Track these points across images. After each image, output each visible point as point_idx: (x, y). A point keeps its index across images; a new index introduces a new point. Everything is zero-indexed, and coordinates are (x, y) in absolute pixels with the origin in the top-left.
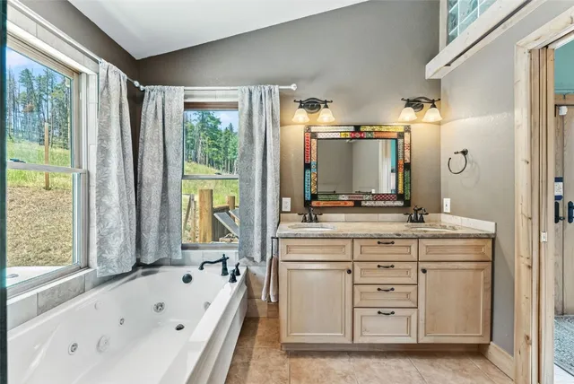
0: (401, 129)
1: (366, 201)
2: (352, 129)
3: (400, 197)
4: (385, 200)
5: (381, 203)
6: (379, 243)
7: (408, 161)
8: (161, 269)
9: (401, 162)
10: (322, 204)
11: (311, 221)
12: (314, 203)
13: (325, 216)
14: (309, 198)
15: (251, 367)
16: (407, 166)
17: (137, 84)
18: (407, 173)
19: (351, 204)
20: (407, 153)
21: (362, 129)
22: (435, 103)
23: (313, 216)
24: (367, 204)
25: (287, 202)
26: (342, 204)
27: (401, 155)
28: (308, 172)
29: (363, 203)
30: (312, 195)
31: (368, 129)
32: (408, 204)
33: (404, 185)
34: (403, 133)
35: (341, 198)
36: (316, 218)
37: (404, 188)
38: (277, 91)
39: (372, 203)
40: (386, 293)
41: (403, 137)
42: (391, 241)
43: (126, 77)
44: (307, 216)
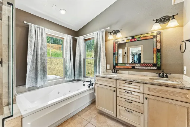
0: (155, 34)
1: (137, 66)
2: (131, 38)
3: (154, 65)
4: (146, 66)
5: (145, 68)
6: (126, 83)
7: (159, 48)
8: (80, 81)
9: (155, 49)
10: (119, 67)
11: (115, 73)
12: (117, 67)
13: (120, 71)
14: (115, 65)
15: (88, 111)
16: (159, 51)
17: (75, 37)
18: (159, 54)
19: (131, 67)
20: (159, 45)
21: (135, 37)
22: (174, 17)
23: (116, 71)
24: (138, 68)
25: (108, 66)
26: (127, 67)
27: (155, 45)
28: (114, 56)
29: (136, 67)
30: (116, 64)
31: (138, 36)
32: (159, 68)
33: (157, 59)
34: (156, 35)
35: (126, 65)
36: (117, 72)
37: (157, 61)
38: (104, 31)
39: (140, 67)
40: (129, 103)
41: (156, 37)
42: (131, 82)
43: (72, 37)
44: (114, 71)
